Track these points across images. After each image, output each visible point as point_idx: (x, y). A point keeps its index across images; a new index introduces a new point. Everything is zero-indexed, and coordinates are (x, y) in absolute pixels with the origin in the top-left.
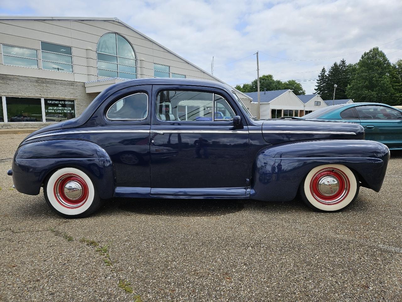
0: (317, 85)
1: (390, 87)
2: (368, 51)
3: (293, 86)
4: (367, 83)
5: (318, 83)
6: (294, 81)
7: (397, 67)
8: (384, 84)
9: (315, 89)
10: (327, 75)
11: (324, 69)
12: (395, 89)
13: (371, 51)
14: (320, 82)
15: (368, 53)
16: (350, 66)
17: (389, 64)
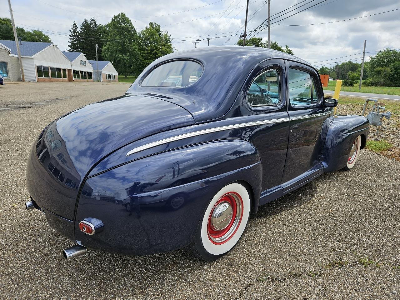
0: (70, 41)
1: (138, 54)
2: (116, 15)
3: (40, 38)
4: (120, 47)
5: (71, 39)
6: (41, 32)
7: (142, 36)
8: (134, 50)
9: (69, 46)
10: (80, 32)
11: (75, 24)
12: (143, 56)
13: (119, 15)
14: (72, 38)
15: (117, 17)
16: (100, 26)
17: (135, 32)
